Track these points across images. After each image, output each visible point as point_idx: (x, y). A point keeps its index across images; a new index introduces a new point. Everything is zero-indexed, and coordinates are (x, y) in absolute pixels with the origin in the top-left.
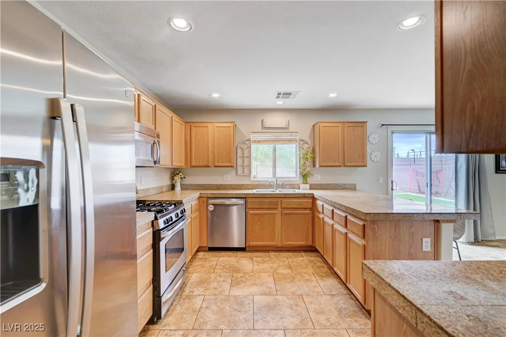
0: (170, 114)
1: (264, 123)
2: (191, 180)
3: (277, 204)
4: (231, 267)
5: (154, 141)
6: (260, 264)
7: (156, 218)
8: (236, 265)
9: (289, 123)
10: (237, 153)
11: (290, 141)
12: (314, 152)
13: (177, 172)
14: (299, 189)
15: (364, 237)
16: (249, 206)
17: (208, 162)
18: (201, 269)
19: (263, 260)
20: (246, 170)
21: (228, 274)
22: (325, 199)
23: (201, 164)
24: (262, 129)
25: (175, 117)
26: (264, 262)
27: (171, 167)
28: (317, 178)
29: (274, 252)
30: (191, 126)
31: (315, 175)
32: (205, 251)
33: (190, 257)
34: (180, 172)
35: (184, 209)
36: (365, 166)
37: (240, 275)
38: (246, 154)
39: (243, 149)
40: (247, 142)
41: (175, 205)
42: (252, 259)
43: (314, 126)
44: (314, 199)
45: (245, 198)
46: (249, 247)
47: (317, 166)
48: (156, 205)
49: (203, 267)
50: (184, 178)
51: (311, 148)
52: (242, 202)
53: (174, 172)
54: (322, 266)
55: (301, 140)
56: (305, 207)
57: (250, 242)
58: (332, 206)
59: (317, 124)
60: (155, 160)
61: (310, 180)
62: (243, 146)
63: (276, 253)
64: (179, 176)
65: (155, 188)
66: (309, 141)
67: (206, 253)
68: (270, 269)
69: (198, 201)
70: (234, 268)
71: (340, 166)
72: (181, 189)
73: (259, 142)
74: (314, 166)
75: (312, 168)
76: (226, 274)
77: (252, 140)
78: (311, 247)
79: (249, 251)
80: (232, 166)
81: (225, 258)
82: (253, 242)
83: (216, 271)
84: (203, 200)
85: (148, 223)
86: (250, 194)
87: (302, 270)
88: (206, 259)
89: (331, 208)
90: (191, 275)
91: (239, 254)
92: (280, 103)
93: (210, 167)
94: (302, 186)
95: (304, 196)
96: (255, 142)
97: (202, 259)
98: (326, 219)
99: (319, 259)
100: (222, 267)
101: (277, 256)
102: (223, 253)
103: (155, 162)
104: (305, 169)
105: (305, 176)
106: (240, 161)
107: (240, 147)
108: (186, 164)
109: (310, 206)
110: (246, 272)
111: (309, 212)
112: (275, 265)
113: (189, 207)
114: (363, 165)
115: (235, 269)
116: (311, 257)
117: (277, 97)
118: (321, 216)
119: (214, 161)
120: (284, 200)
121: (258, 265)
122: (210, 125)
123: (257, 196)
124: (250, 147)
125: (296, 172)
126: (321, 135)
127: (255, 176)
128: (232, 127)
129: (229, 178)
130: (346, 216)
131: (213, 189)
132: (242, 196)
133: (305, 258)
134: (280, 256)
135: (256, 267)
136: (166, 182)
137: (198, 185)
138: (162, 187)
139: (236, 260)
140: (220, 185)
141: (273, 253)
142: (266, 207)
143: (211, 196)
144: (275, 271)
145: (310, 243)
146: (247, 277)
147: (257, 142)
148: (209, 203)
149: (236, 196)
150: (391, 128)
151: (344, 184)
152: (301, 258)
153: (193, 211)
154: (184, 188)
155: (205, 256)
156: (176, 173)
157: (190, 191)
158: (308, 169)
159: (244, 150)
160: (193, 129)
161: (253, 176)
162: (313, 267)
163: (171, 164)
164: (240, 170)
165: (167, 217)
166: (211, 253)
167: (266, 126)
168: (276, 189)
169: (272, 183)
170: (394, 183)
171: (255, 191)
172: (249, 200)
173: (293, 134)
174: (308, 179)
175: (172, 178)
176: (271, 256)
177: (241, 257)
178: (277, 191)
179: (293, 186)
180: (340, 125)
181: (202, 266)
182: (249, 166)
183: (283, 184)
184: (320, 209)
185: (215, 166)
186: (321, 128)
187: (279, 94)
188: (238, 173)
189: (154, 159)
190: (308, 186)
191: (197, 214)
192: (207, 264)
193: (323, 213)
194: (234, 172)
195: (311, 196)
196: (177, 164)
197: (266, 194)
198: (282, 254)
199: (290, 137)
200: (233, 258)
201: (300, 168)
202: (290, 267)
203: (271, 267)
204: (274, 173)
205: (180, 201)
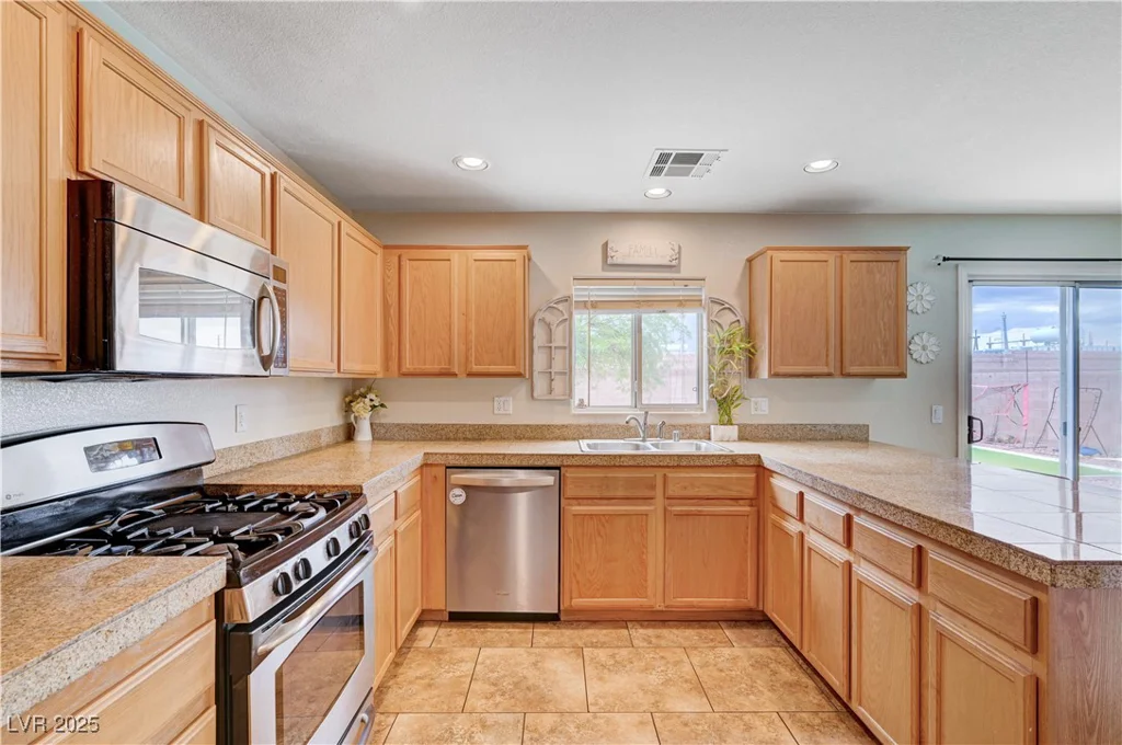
0: (333, 214)
1: (610, 253)
2: (402, 412)
3: (653, 487)
4: (516, 685)
5: (264, 288)
6: (606, 675)
7: (233, 581)
8: (532, 676)
9: (679, 253)
10: (532, 338)
11: (682, 304)
12: (750, 333)
13: (362, 390)
14: (709, 439)
15: (1035, 649)
16: (570, 491)
17: (450, 362)
18: (425, 695)
19: (613, 656)
20: (558, 384)
21: (510, 717)
22: (815, 479)
23: (428, 367)
24: (603, 270)
25: (350, 227)
26: (618, 666)
27: (336, 375)
28: (760, 407)
29: (642, 626)
30: (400, 257)
31: (753, 399)
32: (439, 623)
33: (391, 655)
34: (370, 390)
35: (365, 516)
36: (902, 375)
37: (548, 720)
38: (558, 341)
39: (549, 325)
40: (560, 307)
41: (330, 506)
42: (579, 651)
43: (750, 261)
44: (760, 471)
45: (558, 468)
46: (571, 611)
47: (764, 373)
48: (265, 507)
49: (430, 685)
50: (382, 405)
51: (743, 324)
52: (548, 479)
53: (354, 391)
54: (797, 684)
55: (714, 301)
56: (734, 494)
57: (571, 598)
58: (845, 504)
59: (761, 254)
60: (266, 352)
61: (738, 413)
62: (549, 317)
63: (650, 632)
64: (367, 400)
65: (289, 438)
66: (734, 302)
67: (443, 631)
68: (641, 694)
69: (418, 478)
70: (528, 689)
71: (829, 375)
72: (374, 439)
73: (595, 305)
74: (751, 372)
75: (746, 380)
76: (502, 718)
77: (574, 299)
78: (750, 610)
79: (571, 623)
80: (519, 375)
81: (499, 651)
82: (581, 597)
83: (472, 701)
84: (435, 474)
85: (197, 605)
86: (573, 456)
87: (741, 699)
88: (442, 651)
89: (842, 511)
90: (391, 719)
91: (543, 634)
92: (658, 191)
93: (455, 375)
94: (716, 431)
95: (732, 462)
96: (584, 305)
97: (428, 653)
98: (813, 539)
99: (782, 654)
100: (493, 689)
101: (654, 640)
102: (493, 632)
103: (266, 362)
104: (725, 383)
105: (724, 403)
106: (540, 361)
107: (542, 320)
108: (387, 368)
109: (750, 492)
110: (565, 706)
111: (748, 509)
112: (654, 679)
113: (386, 501)
114: (897, 371)
115: (531, 695)
116: (757, 646)
117: (656, 171)
118: (793, 527)
119: (467, 358)
120: (671, 474)
121: (601, 679)
122: (455, 256)
123: (593, 462)
124: (569, 320)
125: (699, 390)
126: (777, 286)
127: (582, 401)
128: (520, 262)
129: (512, 408)
130: (920, 548)
131: (466, 439)
132: (551, 463)
133: (737, 651)
134: (663, 643)
135: (596, 688)
136: (328, 417)
137: (422, 425)
138: (316, 435)
139: (533, 659)
140: (485, 426)
141: (641, 631)
142: (620, 493)
143: (457, 463)
144: (656, 704)
145: (748, 601)
146: (572, 729)
147: (589, 305)
148: (453, 481)
149: (531, 463)
150: (965, 271)
151: (836, 426)
152: (727, 652)
153: (400, 511)
154: (381, 434)
155: (440, 642)
156: (357, 393)
157: (395, 445)
158: (733, 383)
159: (553, 328)
160: (407, 265)
161: (577, 402)
162: (772, 689)
163: (335, 366)
164: (540, 384)
165: (287, 567)
166: (455, 632)
167: (615, 261)
168: (644, 440)
169: (633, 423)
170: (976, 424)
171: (583, 447)
172: (569, 474)
173: (692, 285)
174: (735, 412)
175: (347, 408)
176: (636, 642)
177: (548, 646)
178: (648, 444)
179: (689, 432)
180: (831, 257)
181: (427, 681)
182: (568, 373)
183: (663, 423)
184: (791, 506)
185: (470, 375)
186: (777, 265)
187: (663, 158)
188: (535, 395)
189: (260, 349)
190: (733, 431)
191: (413, 518)
192: (445, 676)
193: (801, 519)
194: (523, 389)
195: (753, 462)
196: (354, 366)
197: (620, 456)
198: (665, 632)
199: (681, 293)
200: (522, 651)
201: (711, 381)
202: (700, 688)
203: (641, 687)
204: (637, 394)
205: (353, 487)
